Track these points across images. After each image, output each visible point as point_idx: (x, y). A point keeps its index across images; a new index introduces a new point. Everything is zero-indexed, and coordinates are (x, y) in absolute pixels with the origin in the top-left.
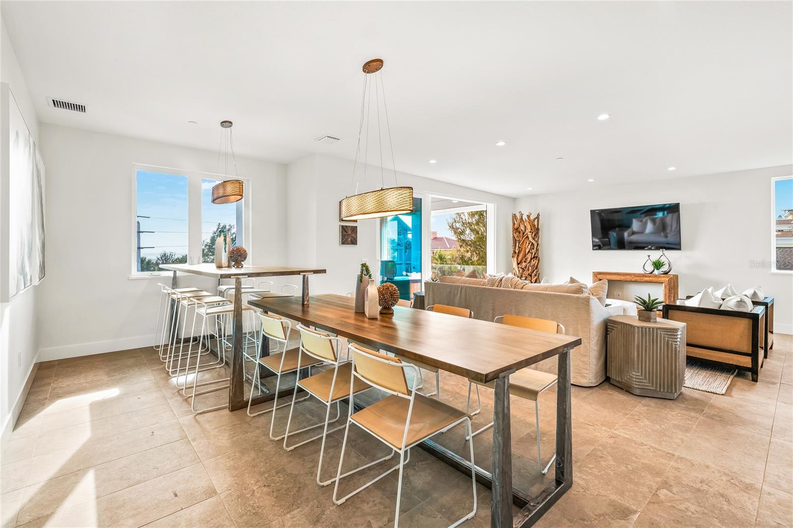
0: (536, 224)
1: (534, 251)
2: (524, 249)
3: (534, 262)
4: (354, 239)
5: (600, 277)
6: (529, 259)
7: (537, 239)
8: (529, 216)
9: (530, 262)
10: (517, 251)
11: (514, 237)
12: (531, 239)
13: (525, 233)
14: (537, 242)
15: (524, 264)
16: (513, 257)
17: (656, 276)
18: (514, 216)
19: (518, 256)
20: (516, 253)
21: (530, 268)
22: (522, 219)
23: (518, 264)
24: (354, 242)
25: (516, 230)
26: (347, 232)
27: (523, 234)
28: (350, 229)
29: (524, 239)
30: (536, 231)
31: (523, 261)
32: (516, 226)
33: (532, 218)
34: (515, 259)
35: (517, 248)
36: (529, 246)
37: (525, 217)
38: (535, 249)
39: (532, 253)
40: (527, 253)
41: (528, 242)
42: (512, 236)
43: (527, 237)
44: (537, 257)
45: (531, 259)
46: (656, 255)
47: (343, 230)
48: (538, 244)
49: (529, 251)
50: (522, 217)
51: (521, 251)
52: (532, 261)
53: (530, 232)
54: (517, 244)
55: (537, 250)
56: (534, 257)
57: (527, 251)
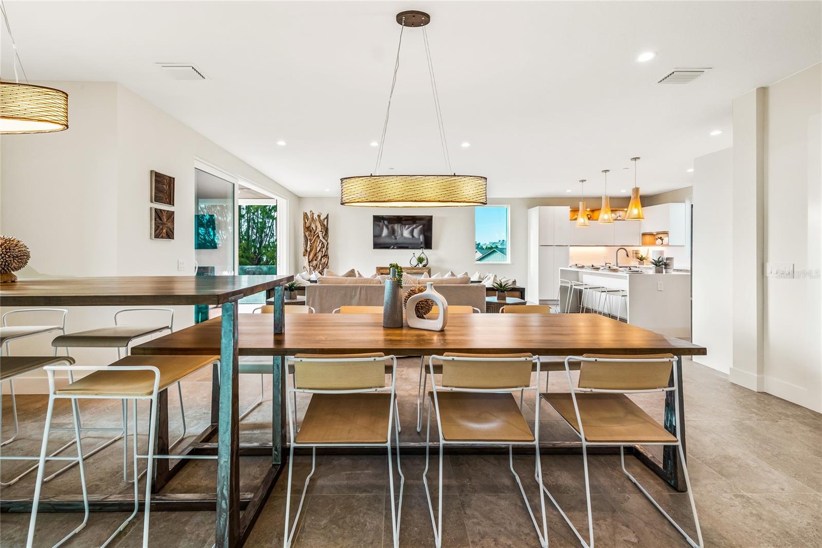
0: (325, 223)
1: (324, 250)
2: (315, 247)
3: (324, 260)
4: (171, 231)
5: (382, 271)
6: (320, 257)
7: (326, 239)
8: (320, 216)
9: (321, 260)
10: (309, 250)
11: (305, 236)
12: (321, 238)
13: (316, 232)
14: (327, 241)
15: (315, 263)
16: (304, 255)
17: (420, 269)
18: (305, 215)
19: (309, 254)
20: (307, 251)
21: (321, 266)
22: (313, 218)
23: (309, 262)
24: (170, 235)
25: (308, 229)
26: (161, 220)
27: (314, 233)
28: (165, 214)
29: (315, 237)
30: (326, 230)
31: (314, 259)
32: (308, 225)
33: (322, 218)
34: (307, 257)
35: (309, 246)
36: (320, 245)
37: (315, 216)
38: (325, 248)
39: (322, 252)
40: (318, 251)
41: (319, 241)
42: (303, 234)
43: (318, 236)
44: (327, 256)
45: (322, 257)
46: (418, 253)
47: (157, 217)
48: (328, 243)
49: (320, 250)
50: (313, 216)
51: (312, 249)
52: (323, 259)
53: (321, 231)
54: (309, 243)
55: (327, 249)
56: (324, 256)
57: (318, 249)
